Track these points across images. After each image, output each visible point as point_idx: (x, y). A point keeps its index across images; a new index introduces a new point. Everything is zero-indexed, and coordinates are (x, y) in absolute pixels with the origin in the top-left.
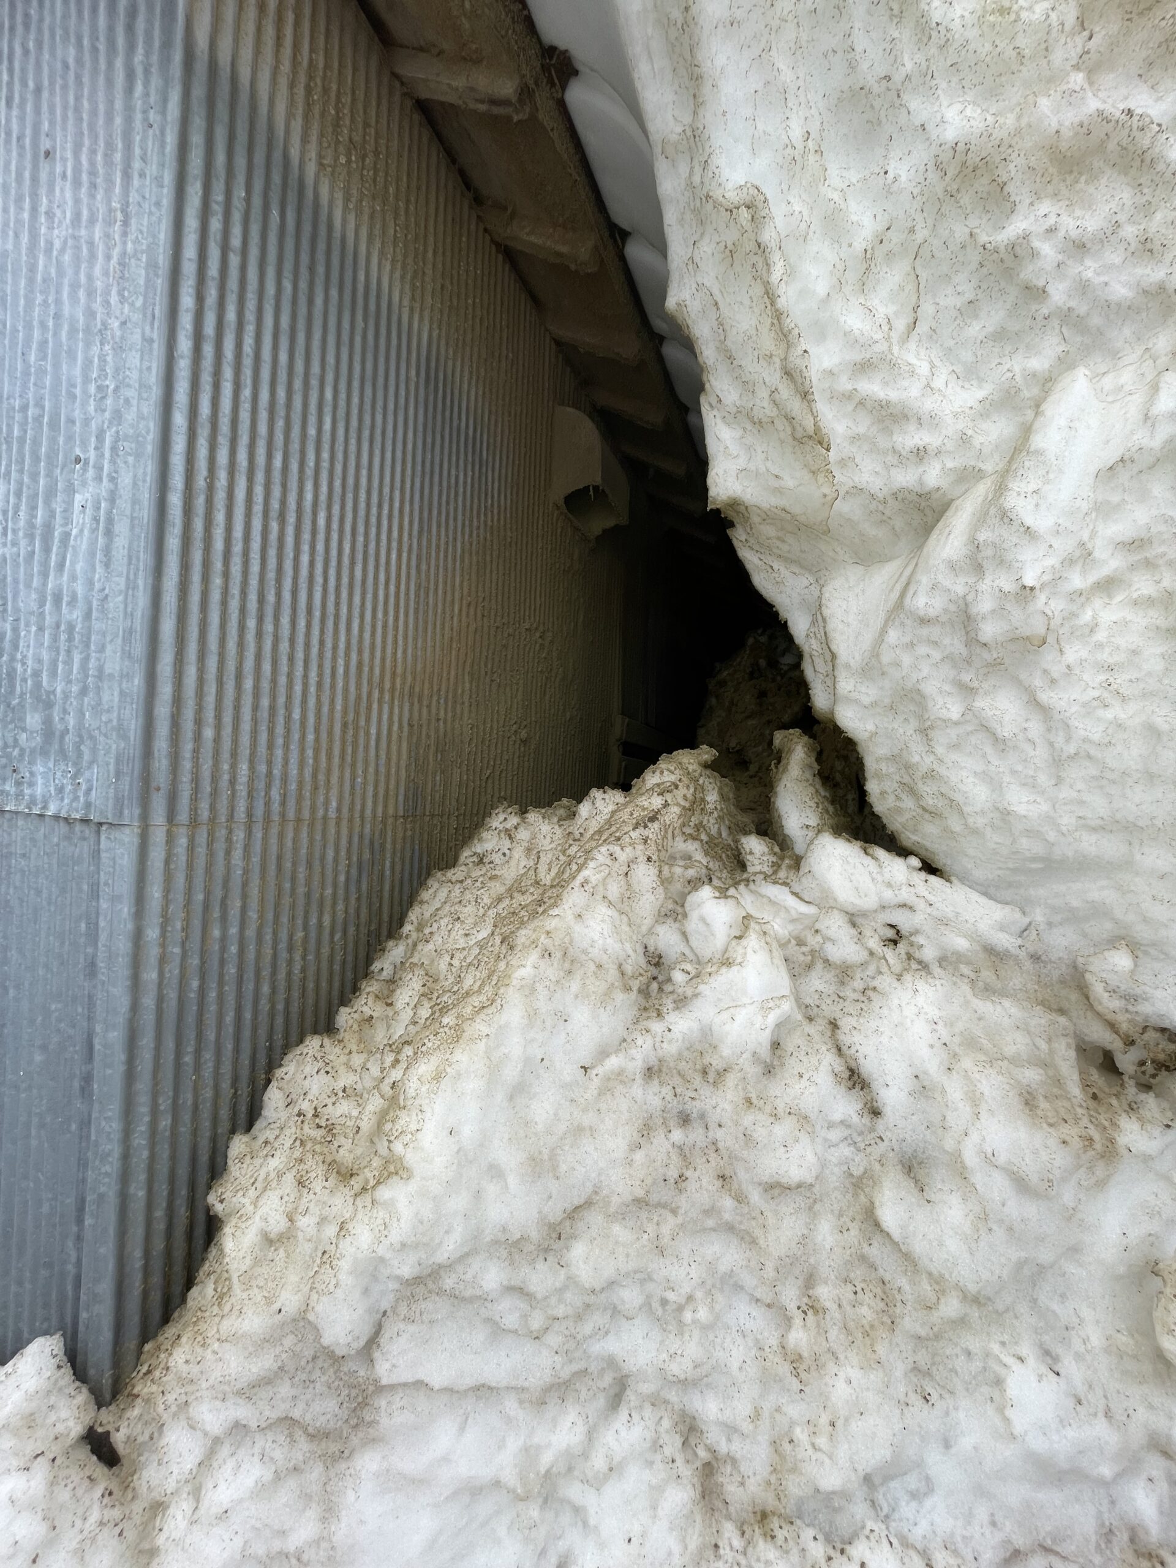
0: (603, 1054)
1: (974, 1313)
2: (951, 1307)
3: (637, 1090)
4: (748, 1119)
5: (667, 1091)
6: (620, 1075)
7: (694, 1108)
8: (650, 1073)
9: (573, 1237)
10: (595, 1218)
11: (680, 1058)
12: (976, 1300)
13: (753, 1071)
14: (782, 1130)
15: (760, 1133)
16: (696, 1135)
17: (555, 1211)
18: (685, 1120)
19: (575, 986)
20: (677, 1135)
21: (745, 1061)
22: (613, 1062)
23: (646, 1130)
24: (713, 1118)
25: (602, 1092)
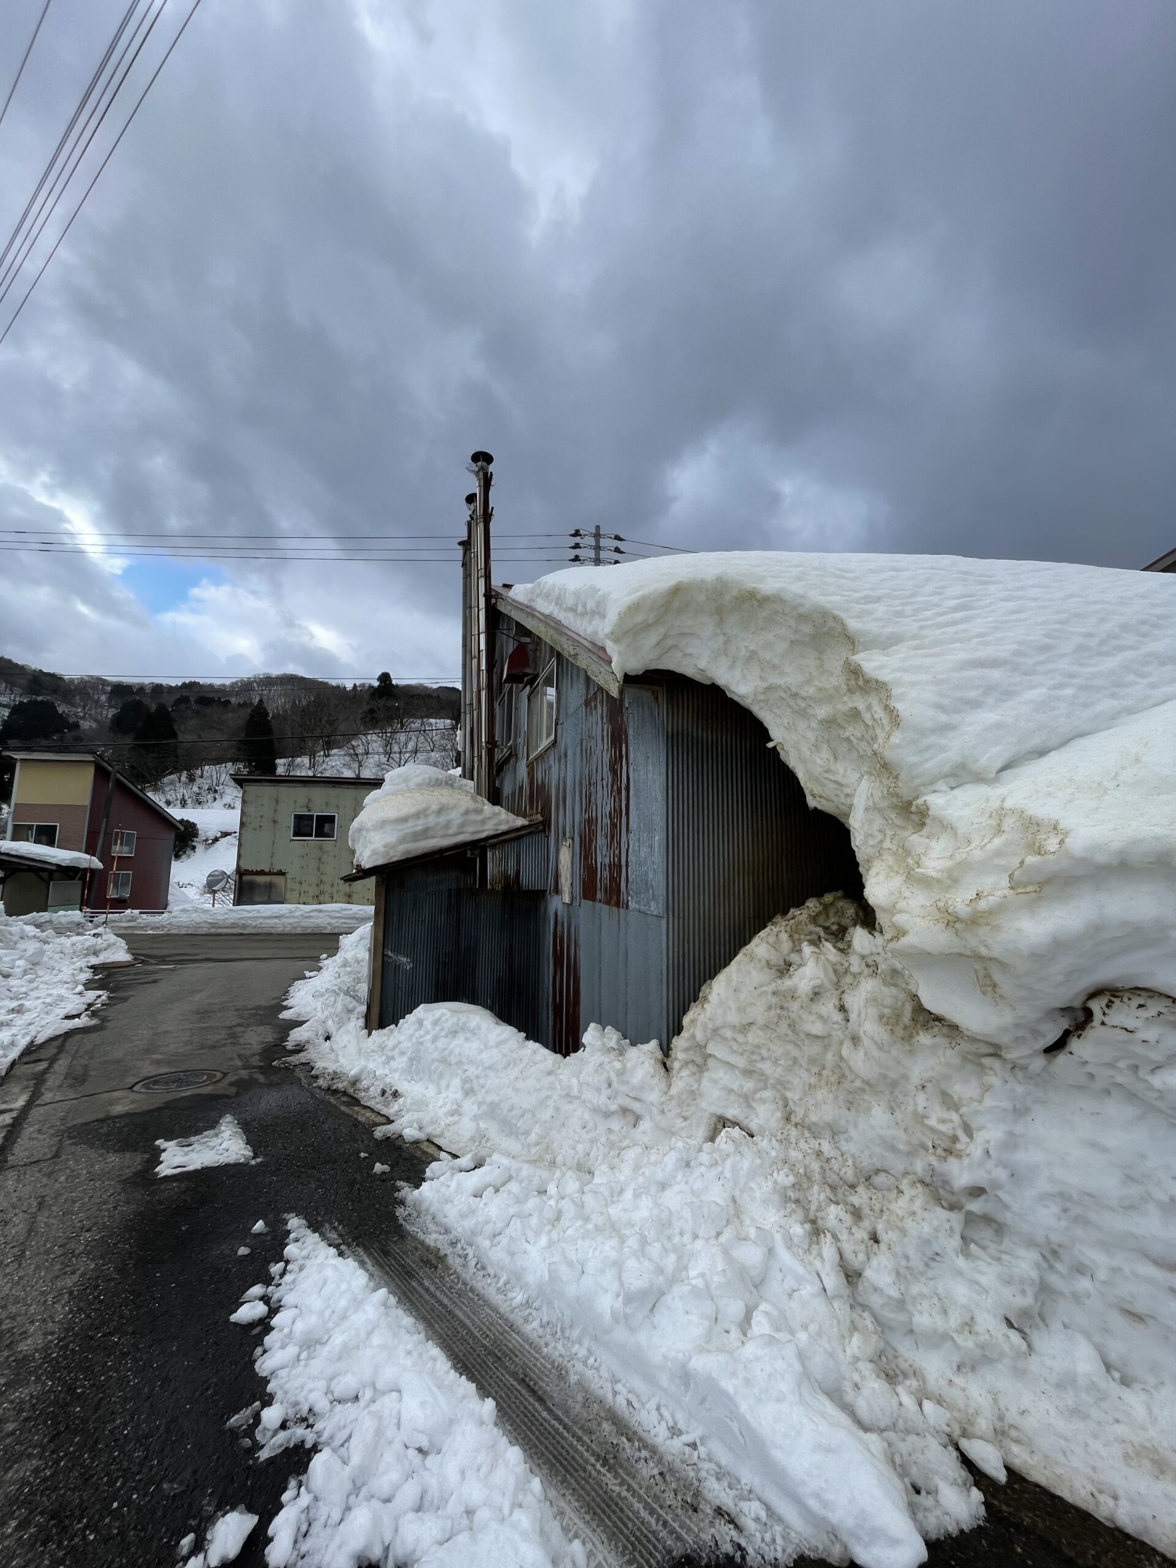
0: (761, 986)
1: (867, 1088)
2: (858, 1083)
3: (769, 997)
4: (801, 1012)
5: (778, 999)
6: (765, 992)
7: (786, 1005)
8: (774, 993)
9: (749, 1031)
10: (754, 1028)
11: (785, 991)
12: (867, 1083)
13: (806, 999)
14: (813, 1018)
15: (804, 1017)
16: (784, 1013)
17: (744, 1022)
18: (782, 1008)
19: (753, 965)
20: (778, 1011)
21: (804, 996)
22: (764, 988)
23: (770, 1008)
24: (791, 1009)
25: (759, 995)
